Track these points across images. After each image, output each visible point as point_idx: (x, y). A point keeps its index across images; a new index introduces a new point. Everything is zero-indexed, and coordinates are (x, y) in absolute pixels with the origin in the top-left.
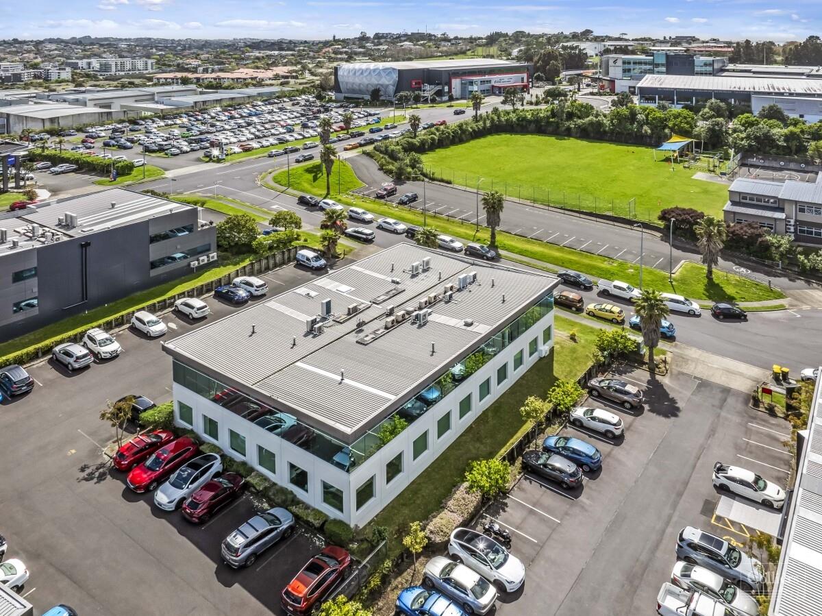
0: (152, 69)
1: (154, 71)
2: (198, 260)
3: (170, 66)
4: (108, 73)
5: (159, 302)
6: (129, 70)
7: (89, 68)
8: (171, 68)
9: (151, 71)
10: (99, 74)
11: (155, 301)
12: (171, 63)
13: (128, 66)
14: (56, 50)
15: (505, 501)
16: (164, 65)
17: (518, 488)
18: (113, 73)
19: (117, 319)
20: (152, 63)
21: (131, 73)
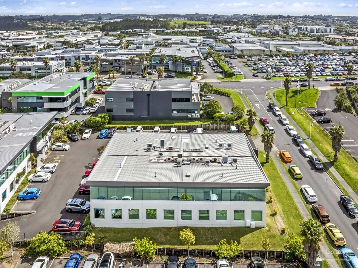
0: (333, 33)
1: (334, 34)
2: (191, 115)
3: (342, 31)
4: (313, 33)
5: (167, 126)
6: (323, 33)
7: (306, 30)
8: (343, 33)
9: (333, 34)
10: (309, 33)
11: (166, 125)
12: (343, 30)
13: (322, 31)
14: (302, 21)
15: (144, 264)
16: (340, 31)
17: (155, 265)
18: (315, 34)
19: (151, 127)
20: (333, 29)
21: (323, 34)
